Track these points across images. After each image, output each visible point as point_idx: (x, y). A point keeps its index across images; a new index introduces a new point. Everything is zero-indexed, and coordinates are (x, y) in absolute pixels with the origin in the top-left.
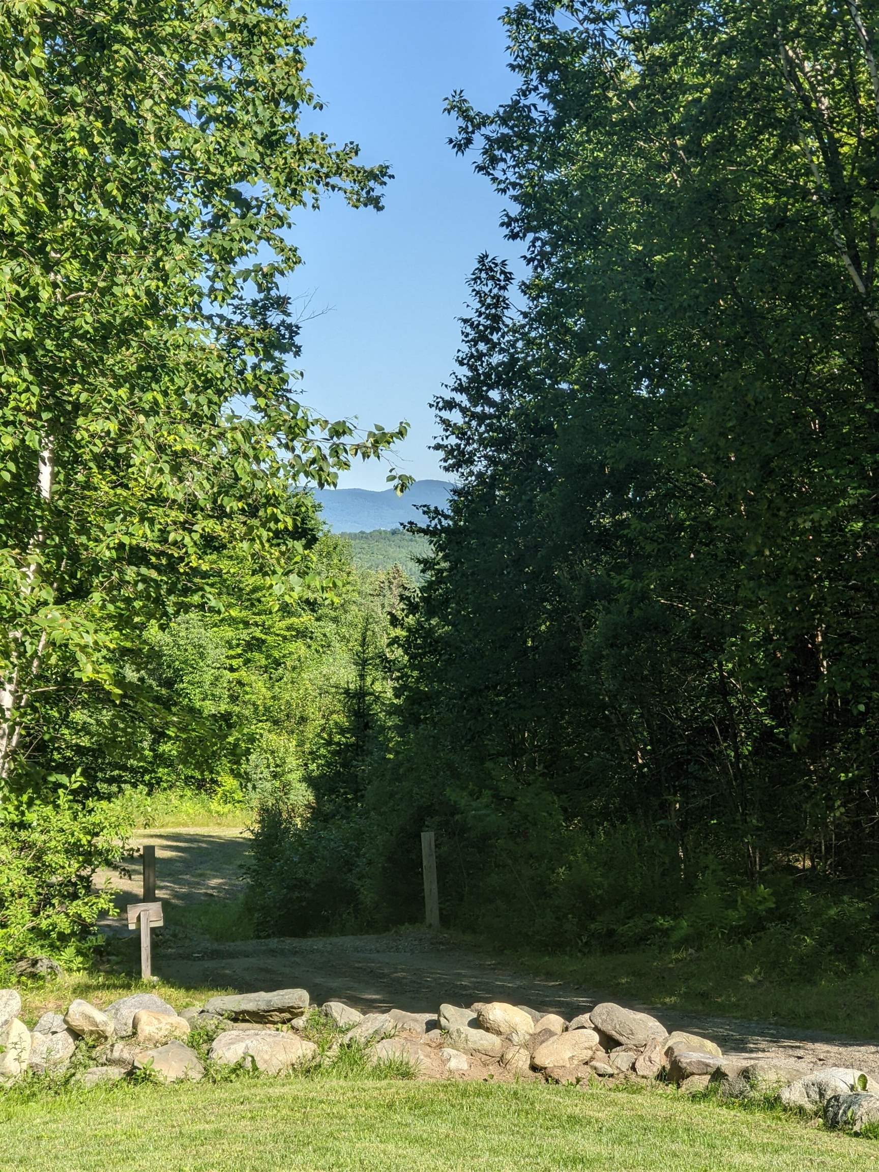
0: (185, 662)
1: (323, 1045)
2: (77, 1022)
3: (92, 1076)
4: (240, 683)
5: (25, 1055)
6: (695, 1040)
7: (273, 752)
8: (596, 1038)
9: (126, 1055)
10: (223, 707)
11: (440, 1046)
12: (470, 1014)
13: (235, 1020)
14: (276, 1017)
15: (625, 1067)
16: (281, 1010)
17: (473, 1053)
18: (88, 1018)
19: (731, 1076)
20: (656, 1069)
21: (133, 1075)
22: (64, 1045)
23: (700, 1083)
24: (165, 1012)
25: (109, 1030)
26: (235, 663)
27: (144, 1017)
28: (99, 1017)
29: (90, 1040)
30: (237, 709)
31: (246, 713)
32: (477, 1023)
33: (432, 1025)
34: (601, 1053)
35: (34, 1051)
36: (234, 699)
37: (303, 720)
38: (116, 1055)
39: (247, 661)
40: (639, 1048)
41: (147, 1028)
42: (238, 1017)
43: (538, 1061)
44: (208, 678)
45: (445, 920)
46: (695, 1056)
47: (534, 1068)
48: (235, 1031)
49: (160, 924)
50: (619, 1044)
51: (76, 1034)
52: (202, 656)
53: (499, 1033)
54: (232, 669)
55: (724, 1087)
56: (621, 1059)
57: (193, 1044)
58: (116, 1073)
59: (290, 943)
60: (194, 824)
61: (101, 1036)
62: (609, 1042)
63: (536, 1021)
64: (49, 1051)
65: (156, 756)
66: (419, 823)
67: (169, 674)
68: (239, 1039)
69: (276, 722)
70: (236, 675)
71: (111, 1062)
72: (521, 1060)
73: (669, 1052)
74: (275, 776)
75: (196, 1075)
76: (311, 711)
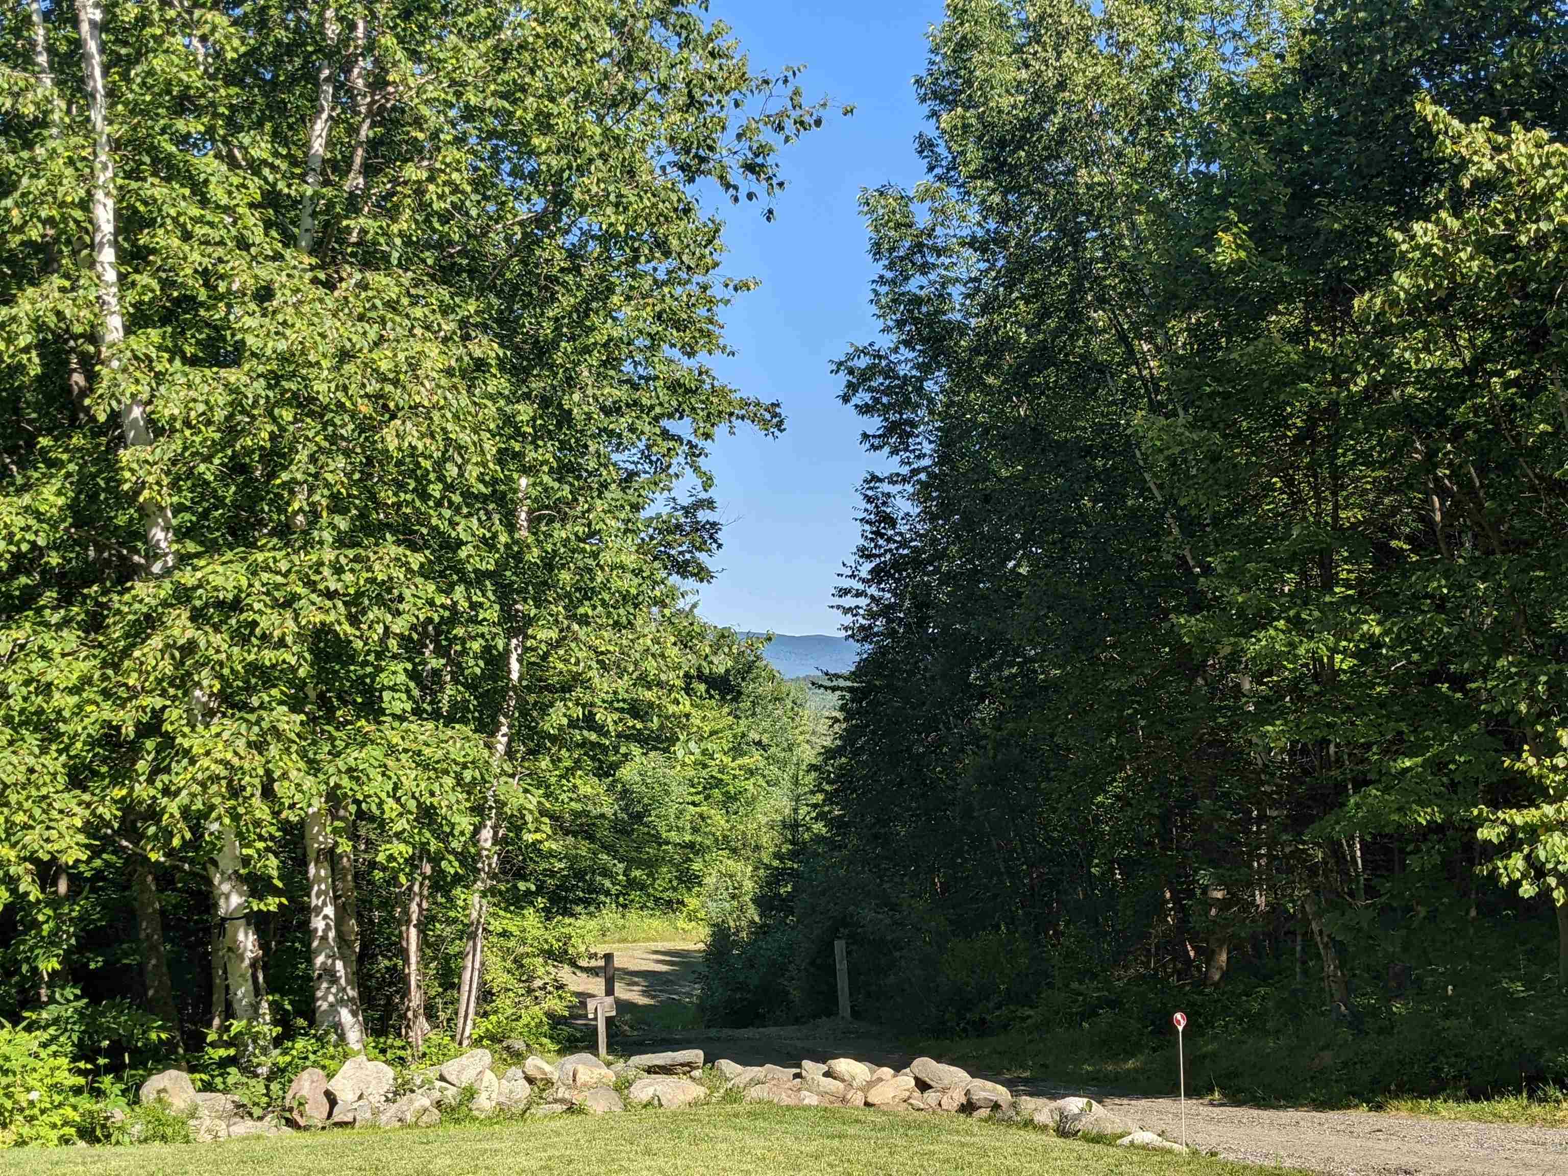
0: (652, 798)
1: (713, 1089)
2: (531, 1072)
3: (543, 1109)
4: (702, 816)
5: (494, 1096)
6: (989, 1085)
7: (731, 876)
8: (913, 1083)
9: (567, 1096)
10: (688, 838)
11: (799, 1090)
12: (825, 1068)
13: (649, 1072)
14: (679, 1069)
15: (934, 1104)
16: (682, 1065)
17: (822, 1094)
18: (539, 1068)
19: (1004, 1106)
20: (956, 1105)
21: (572, 1109)
22: (523, 1090)
23: (984, 1113)
24: (598, 1066)
25: (555, 1078)
26: (697, 799)
27: (581, 1069)
28: (547, 1068)
29: (541, 1085)
30: (699, 839)
31: (708, 842)
32: (827, 1074)
33: (797, 1076)
34: (917, 1093)
35: (500, 1094)
36: (695, 830)
37: (758, 848)
38: (560, 1095)
39: (707, 798)
40: (944, 1090)
41: (582, 1078)
42: (650, 1070)
43: (870, 1100)
44: (672, 812)
45: (856, 1014)
46: (983, 1094)
47: (867, 1104)
48: (648, 1079)
49: (614, 1013)
50: (930, 1087)
51: (530, 1080)
52: (668, 793)
53: (843, 1081)
54: (694, 804)
55: (999, 1115)
56: (931, 1097)
57: (617, 1089)
58: (559, 1108)
59: (727, 1032)
60: (663, 939)
61: (549, 1083)
62: (923, 1086)
63: (872, 1072)
64: (511, 1092)
65: (628, 880)
66: (834, 932)
67: (639, 808)
68: (650, 1085)
69: (734, 851)
70: (698, 809)
71: (556, 1101)
72: (858, 1099)
73: (967, 1093)
74: (733, 897)
75: (617, 1110)
76: (764, 840)
